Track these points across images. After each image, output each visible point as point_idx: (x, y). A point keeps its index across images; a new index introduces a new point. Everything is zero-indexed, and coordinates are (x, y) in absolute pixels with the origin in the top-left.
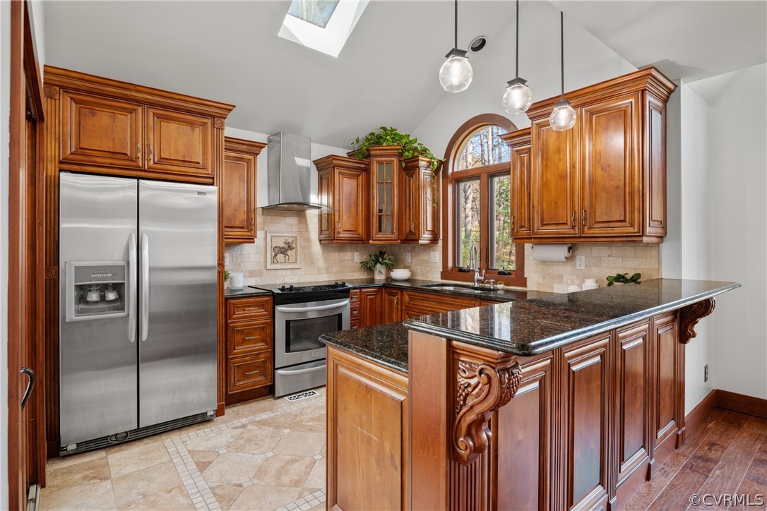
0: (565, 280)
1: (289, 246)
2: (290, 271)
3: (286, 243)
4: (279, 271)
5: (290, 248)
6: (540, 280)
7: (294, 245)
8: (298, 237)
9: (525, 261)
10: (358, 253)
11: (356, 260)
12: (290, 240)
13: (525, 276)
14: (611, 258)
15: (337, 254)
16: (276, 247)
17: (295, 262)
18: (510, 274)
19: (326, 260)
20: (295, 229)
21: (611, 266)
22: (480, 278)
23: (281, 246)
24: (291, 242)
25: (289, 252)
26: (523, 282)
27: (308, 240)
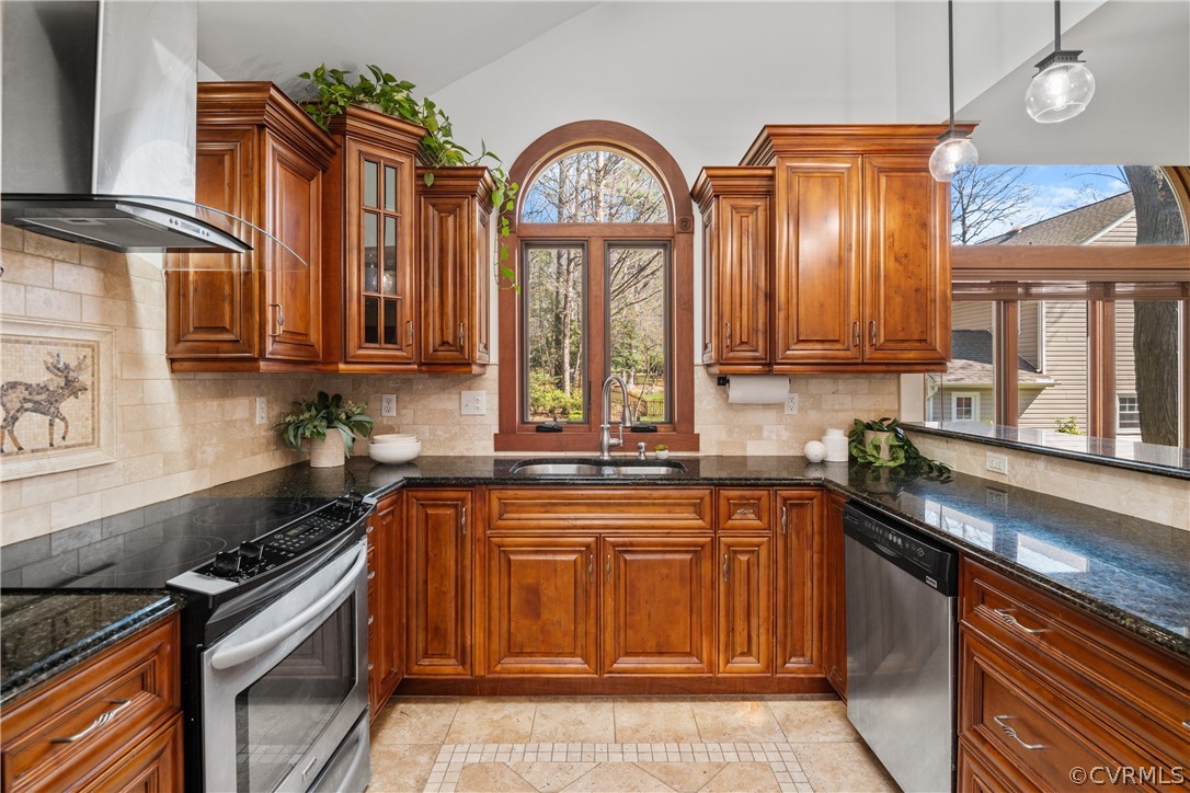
0: (765, 434)
1: (68, 382)
2: (72, 479)
3: (54, 368)
4: (27, 488)
5: (71, 387)
6: (724, 437)
7: (85, 378)
8: (103, 348)
9: (696, 404)
10: (264, 399)
11: (258, 421)
12: (69, 358)
13: (696, 432)
14: (836, 396)
15: (215, 404)
16: (13, 385)
17: (92, 442)
18: (654, 430)
19: (187, 425)
20: (91, 313)
21: (837, 407)
22: (614, 441)
23: (33, 381)
24: (73, 364)
25: (68, 406)
26: (693, 442)
27: (134, 359)
